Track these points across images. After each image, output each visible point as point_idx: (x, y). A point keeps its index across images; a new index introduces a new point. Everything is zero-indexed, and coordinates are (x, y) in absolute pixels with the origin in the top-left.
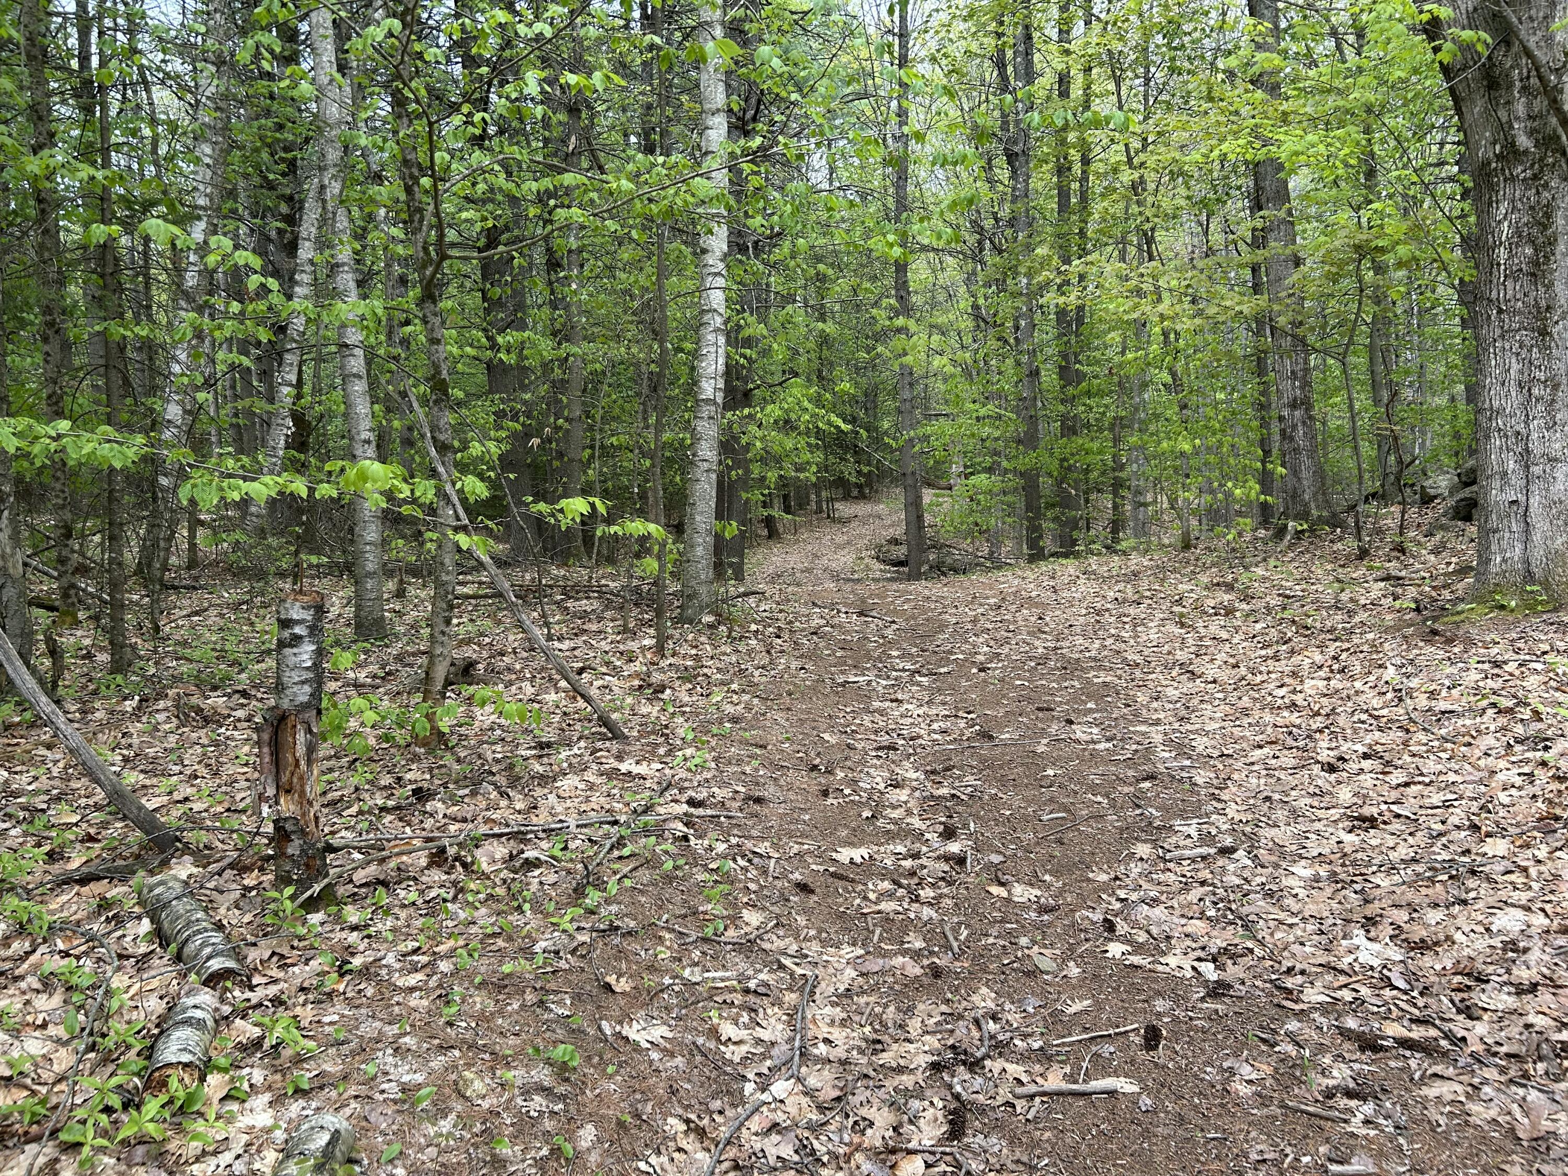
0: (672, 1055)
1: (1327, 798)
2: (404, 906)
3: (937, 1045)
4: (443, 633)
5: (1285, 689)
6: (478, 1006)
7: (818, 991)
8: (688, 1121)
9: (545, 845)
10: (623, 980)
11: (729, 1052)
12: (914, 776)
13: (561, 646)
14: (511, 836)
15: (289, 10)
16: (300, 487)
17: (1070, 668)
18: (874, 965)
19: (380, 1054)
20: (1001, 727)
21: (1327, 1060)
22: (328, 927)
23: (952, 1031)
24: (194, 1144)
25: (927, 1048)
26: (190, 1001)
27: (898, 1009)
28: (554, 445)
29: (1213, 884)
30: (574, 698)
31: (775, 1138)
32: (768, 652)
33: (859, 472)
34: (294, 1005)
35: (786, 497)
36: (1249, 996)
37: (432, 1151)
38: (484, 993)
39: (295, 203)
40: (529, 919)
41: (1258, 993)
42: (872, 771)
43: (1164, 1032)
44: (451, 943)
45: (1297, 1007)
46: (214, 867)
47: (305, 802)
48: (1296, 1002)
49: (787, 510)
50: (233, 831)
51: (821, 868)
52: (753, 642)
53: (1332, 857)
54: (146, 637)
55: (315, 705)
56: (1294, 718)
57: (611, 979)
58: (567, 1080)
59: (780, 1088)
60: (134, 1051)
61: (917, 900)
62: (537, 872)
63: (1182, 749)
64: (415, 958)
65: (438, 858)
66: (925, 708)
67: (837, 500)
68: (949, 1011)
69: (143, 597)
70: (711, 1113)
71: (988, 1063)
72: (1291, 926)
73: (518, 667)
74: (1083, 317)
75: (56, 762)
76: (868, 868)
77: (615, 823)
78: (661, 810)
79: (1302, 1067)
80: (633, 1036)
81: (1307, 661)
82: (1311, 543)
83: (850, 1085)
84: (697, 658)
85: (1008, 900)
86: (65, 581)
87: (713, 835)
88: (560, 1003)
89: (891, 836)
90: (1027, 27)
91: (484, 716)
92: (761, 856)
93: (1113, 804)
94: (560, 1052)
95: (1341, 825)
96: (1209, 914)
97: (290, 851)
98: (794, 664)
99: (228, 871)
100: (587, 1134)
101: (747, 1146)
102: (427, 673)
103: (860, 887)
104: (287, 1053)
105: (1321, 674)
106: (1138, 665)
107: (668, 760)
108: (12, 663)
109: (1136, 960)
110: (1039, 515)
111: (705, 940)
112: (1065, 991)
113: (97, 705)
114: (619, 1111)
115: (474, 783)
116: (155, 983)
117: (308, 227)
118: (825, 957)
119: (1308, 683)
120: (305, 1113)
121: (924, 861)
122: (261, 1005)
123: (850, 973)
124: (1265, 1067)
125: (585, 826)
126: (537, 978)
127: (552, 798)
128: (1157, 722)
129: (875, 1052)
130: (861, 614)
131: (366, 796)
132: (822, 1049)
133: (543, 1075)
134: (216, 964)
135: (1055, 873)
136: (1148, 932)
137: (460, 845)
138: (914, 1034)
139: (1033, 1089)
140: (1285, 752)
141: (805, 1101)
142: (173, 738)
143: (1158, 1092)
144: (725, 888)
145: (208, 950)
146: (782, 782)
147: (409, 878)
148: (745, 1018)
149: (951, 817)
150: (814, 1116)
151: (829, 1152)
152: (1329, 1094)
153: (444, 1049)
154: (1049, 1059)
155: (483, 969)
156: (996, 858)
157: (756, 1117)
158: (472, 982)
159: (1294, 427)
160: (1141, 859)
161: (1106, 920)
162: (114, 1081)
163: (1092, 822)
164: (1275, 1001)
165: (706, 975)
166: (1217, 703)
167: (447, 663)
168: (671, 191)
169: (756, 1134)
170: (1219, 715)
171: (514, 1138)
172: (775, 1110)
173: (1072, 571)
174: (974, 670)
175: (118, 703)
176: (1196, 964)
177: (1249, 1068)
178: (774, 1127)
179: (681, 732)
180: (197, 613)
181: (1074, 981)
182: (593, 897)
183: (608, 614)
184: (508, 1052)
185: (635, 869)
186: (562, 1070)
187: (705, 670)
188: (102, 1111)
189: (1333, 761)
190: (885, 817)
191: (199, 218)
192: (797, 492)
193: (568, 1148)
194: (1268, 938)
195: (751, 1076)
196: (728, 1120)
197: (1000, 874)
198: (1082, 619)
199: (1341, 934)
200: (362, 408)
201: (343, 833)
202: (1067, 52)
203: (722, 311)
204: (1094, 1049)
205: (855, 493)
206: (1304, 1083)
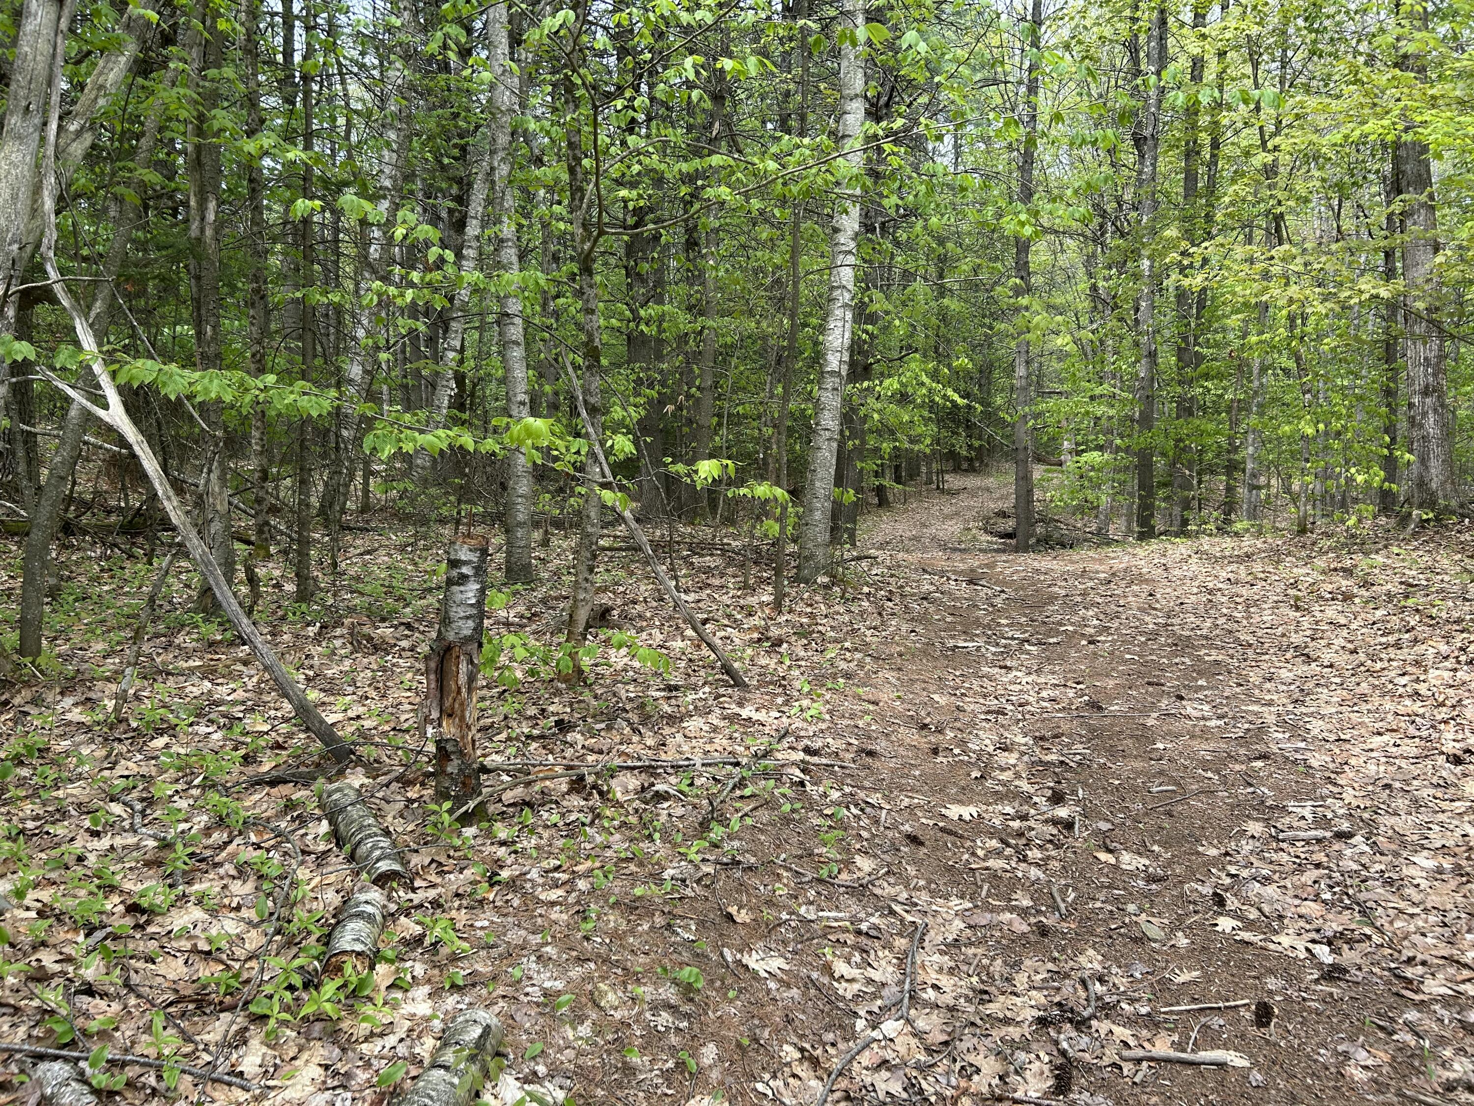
0: (788, 986)
1: (1452, 790)
2: (546, 827)
3: (1043, 1000)
4: (586, 580)
5: (1407, 678)
6: (612, 924)
7: (927, 938)
8: (802, 1050)
9: (673, 780)
10: (744, 912)
11: (841, 988)
12: (1023, 741)
13: (687, 598)
14: (643, 769)
15: (472, 6)
16: (467, 440)
17: (1182, 645)
18: (984, 918)
19: (525, 960)
20: (1111, 699)
21: (1448, 1053)
22: (480, 841)
23: (1058, 989)
24: (364, 1025)
25: (1033, 1003)
26: (362, 897)
27: (1005, 962)
28: (685, 412)
29: (1328, 868)
30: (699, 646)
31: (885, 1074)
32: (880, 614)
33: (970, 447)
34: (450, 909)
35: (897, 468)
36: (1366, 982)
37: (570, 1053)
38: (617, 912)
39: (465, 185)
40: (658, 848)
41: (1375, 980)
42: (981, 733)
43: (1276, 1011)
44: (589, 864)
45: (1417, 997)
46: (382, 779)
47: (465, 726)
48: (1416, 992)
49: (898, 480)
50: (398, 748)
51: (931, 823)
52: (865, 604)
53: (1457, 850)
54: (326, 571)
55: (477, 638)
56: (1417, 707)
57: (733, 910)
58: (691, 1000)
59: (890, 1027)
60: (314, 937)
61: (1025, 859)
62: (666, 805)
63: (1295, 730)
64: (556, 875)
65: (578, 785)
66: (1034, 677)
67: (947, 472)
68: (1056, 969)
69: (323, 535)
70: (824, 1045)
71: (1094, 1023)
72: (1412, 916)
73: (648, 615)
74: (1205, 300)
75: (250, 677)
76: (977, 826)
77: (737, 764)
78: (779, 756)
79: (1422, 1058)
80: (752, 965)
81: (1431, 650)
82: (1437, 533)
83: (958, 1031)
84: (811, 616)
85: (1116, 867)
86: (260, 519)
87: (828, 783)
88: (686, 928)
89: (1000, 798)
90: (1162, 12)
91: (618, 658)
92: (873, 806)
93: (1224, 779)
94: (687, 973)
95: (1466, 818)
96: (1324, 896)
97: (449, 769)
98: (905, 627)
99: (394, 784)
100: (709, 1053)
101: (858, 1079)
102: (571, 616)
103: (968, 844)
104: (445, 951)
105: (1447, 664)
106: (1250, 645)
107: (785, 709)
108: (220, 588)
109: (1247, 936)
110: (1151, 494)
111: (820, 881)
112: (1173, 961)
113: (285, 629)
114: (739, 1033)
115: (610, 717)
116: (332, 878)
117: (476, 207)
118: (934, 907)
119: (1433, 673)
120: (460, 1006)
121: (1032, 823)
122: (422, 906)
123: (958, 924)
124: (1382, 1054)
125: (710, 765)
126: (665, 902)
127: (679, 737)
128: (1270, 703)
129: (982, 1002)
130: (971, 582)
131: (514, 724)
132: (930, 994)
133: (669, 993)
134: (384, 866)
135: (1165, 845)
136: (1260, 910)
137: (596, 774)
138: (1020, 988)
139: (1140, 1053)
140: (1407, 741)
141: (913, 1042)
142: (347, 663)
143: (1270, 1068)
144: (840, 833)
145: (377, 853)
146: (893, 738)
147: (551, 802)
148: (857, 958)
149: (1059, 782)
150: (923, 1057)
151: (936, 1093)
152: (1450, 1087)
153: (581, 960)
154: (1157, 1025)
155: (617, 890)
156: (1104, 826)
157: (867, 1053)
158: (607, 901)
159: (1424, 414)
160: (1253, 837)
161: (1215, 894)
162: (297, 962)
163: (1202, 797)
164: (1394, 989)
165: (821, 914)
166: (1333, 687)
167: (588, 608)
168: (814, 170)
169: (867, 1068)
170: (1335, 699)
171: (643, 1049)
172: (885, 1047)
173: (1183, 551)
174: (1084, 642)
175: (302, 628)
176: (1310, 946)
177: (1365, 1054)
178: (884, 1064)
179: (797, 684)
180: (368, 552)
181: (1182, 951)
182: (717, 832)
183: (730, 571)
184: (639, 969)
185: (755, 809)
186: (687, 990)
187: (820, 628)
188: (286, 988)
189: (1459, 753)
190: (993, 779)
191: (384, 197)
192: (909, 464)
193: (692, 1063)
194: (1387, 925)
195: (862, 1013)
196: (840, 1052)
197: (1108, 841)
198: (1193, 598)
199: (1465, 928)
200: (520, 372)
201: (494, 757)
202: (1204, 37)
203: (850, 287)
204: (1203, 1020)
205: (965, 466)
206: (1423, 1073)
